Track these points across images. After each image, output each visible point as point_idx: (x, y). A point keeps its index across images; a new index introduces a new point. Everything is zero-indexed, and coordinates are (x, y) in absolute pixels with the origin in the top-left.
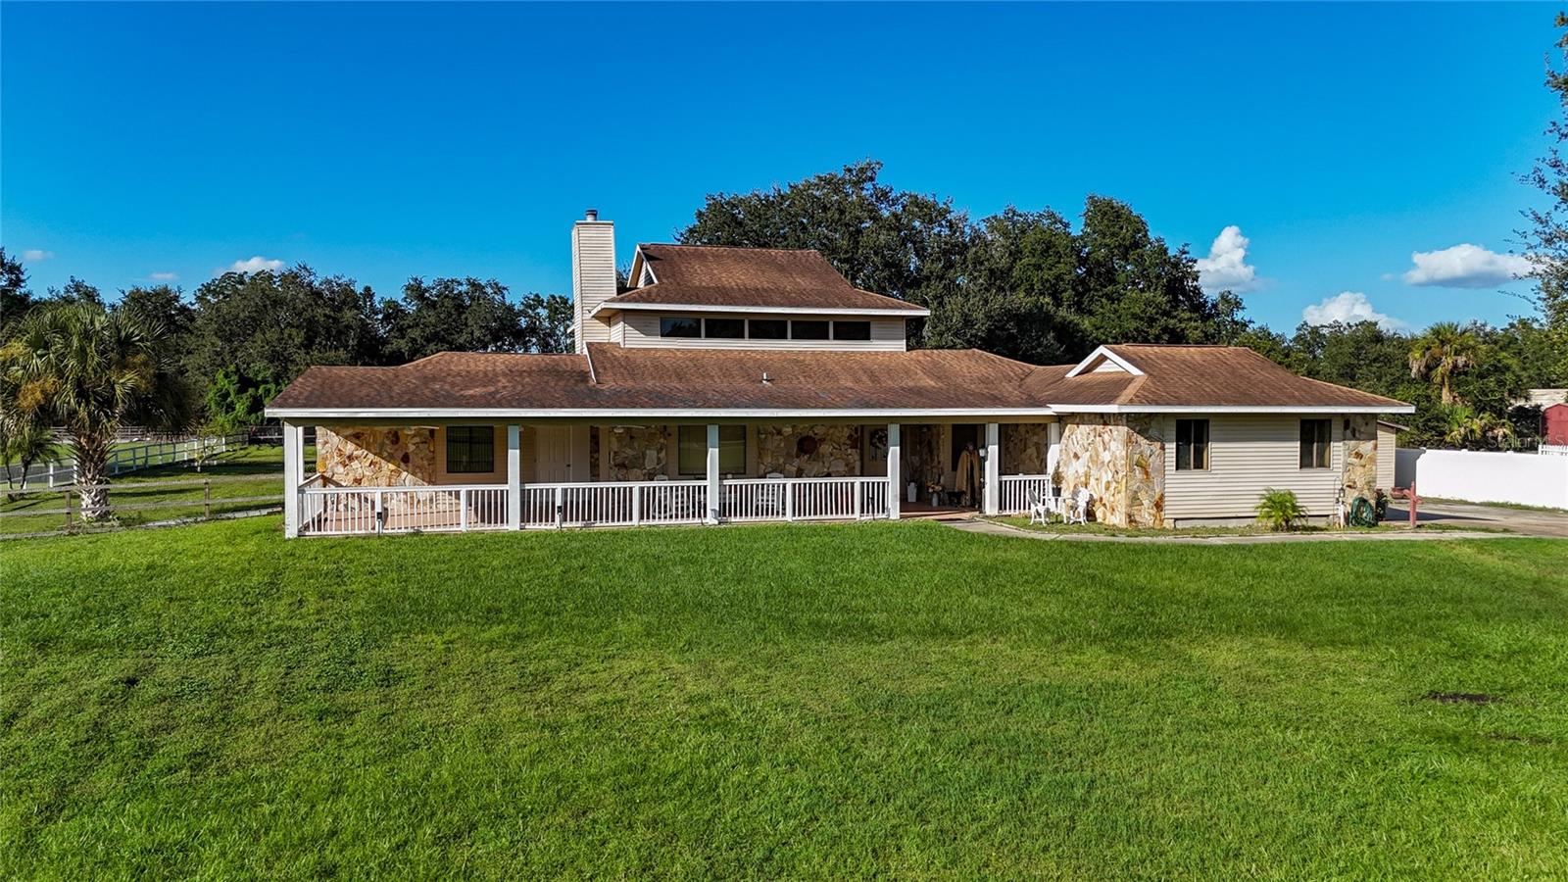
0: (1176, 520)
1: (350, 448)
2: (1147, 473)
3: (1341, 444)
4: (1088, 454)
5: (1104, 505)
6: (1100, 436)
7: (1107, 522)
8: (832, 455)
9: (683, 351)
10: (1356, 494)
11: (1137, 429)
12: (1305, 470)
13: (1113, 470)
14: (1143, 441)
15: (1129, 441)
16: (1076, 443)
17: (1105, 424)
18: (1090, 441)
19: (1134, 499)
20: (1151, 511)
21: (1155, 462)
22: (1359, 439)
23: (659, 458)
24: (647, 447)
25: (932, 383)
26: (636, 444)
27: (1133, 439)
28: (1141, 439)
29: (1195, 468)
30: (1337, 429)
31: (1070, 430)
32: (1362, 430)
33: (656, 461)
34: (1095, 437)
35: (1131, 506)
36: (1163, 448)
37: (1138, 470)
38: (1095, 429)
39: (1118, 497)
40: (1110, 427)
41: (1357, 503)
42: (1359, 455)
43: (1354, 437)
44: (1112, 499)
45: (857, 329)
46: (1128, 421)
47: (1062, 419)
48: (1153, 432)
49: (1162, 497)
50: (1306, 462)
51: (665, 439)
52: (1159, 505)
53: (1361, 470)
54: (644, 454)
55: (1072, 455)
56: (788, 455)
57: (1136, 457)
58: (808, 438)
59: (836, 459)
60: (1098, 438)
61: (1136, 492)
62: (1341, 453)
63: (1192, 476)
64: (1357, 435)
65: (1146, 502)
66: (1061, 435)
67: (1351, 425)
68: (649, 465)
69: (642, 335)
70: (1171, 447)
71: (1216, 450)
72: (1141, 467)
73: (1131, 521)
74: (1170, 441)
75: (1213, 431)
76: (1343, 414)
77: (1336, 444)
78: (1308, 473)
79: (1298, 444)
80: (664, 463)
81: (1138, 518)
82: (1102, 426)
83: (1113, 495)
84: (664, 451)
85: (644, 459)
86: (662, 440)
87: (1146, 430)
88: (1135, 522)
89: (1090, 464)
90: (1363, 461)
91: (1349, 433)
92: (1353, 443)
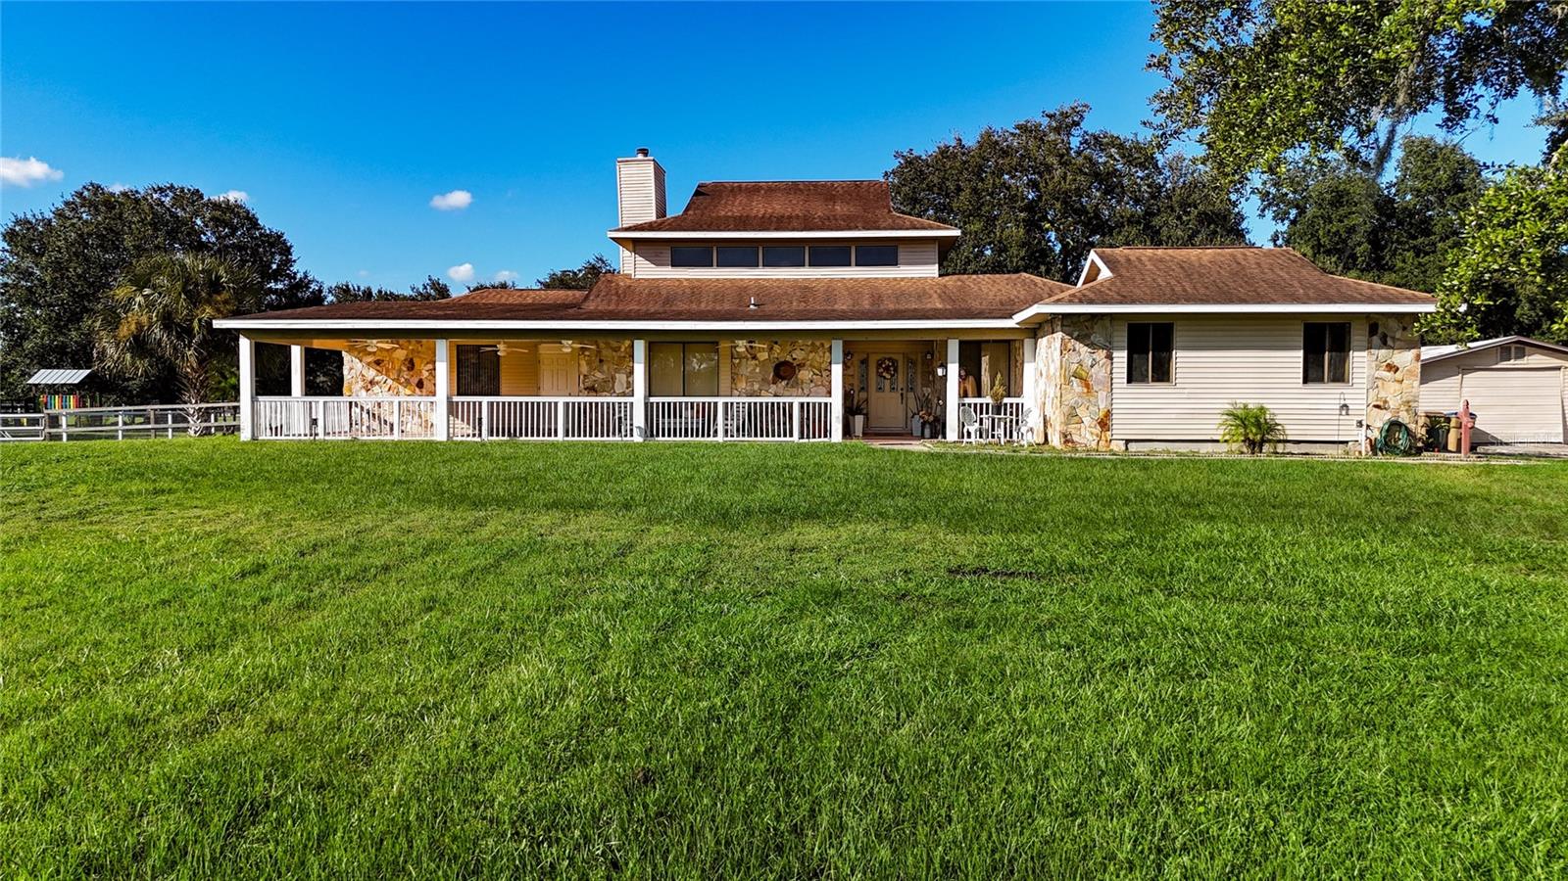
0: (1128, 441)
1: (371, 373)
2: (1087, 386)
3: (1365, 354)
4: (1045, 369)
5: (1051, 426)
6: (1050, 347)
8: (811, 382)
9: (691, 280)
10: (1387, 416)
11: (1076, 334)
12: (1311, 385)
13: (1055, 384)
14: (1084, 349)
15: (1064, 349)
16: (1041, 359)
17: (1053, 332)
18: (1046, 354)
19: (1072, 415)
20: (1093, 430)
21: (1099, 373)
22: (1393, 348)
23: (628, 383)
24: (617, 371)
27: (1069, 346)
28: (1079, 346)
29: (1153, 381)
30: (1358, 335)
31: (1039, 345)
32: (1398, 336)
33: (625, 385)
35: (1067, 425)
36: (1110, 357)
37: (1075, 382)
38: (1048, 340)
39: (1056, 415)
40: (1054, 335)
41: (1386, 427)
42: (1392, 368)
43: (1384, 344)
44: (1053, 417)
45: (883, 253)
46: (1062, 326)
48: (1096, 338)
49: (1108, 414)
50: (1312, 374)
52: (1104, 423)
53: (1397, 386)
55: (1039, 373)
56: (764, 380)
57: (1074, 367)
58: (786, 363)
59: (817, 386)
60: (1049, 350)
61: (1073, 408)
62: (1365, 365)
63: (1150, 393)
64: (1390, 342)
65: (1087, 420)
67: (1380, 330)
68: (620, 388)
69: (652, 265)
70: (1121, 357)
71: (1186, 360)
72: (1081, 379)
73: (1067, 441)
74: (1121, 349)
75: (1178, 337)
76: (1368, 315)
77: (1356, 354)
78: (1314, 388)
79: (1301, 353)
81: (1076, 438)
82: (1051, 336)
83: (1054, 413)
85: (613, 382)
87: (1088, 336)
88: (1073, 442)
89: (1046, 381)
90: (1399, 375)
91: (1376, 339)
92: (1383, 352)
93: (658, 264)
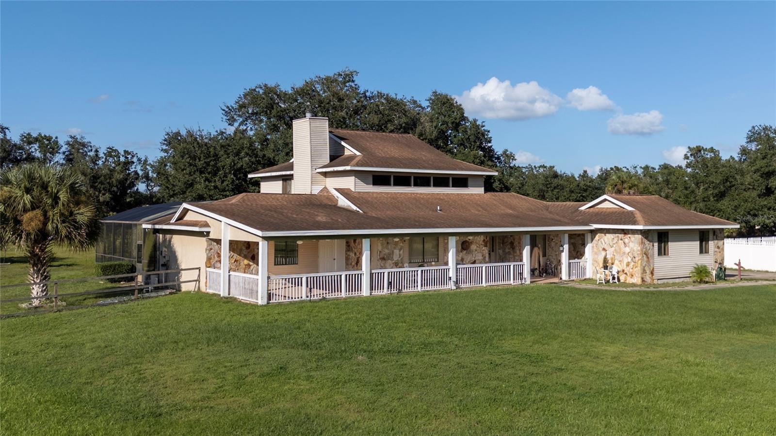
0: (658, 280)
2: (648, 258)
3: (712, 242)
4: (613, 249)
5: (626, 273)
6: (621, 240)
7: (627, 282)
8: (476, 251)
9: (386, 193)
11: (645, 237)
12: (701, 254)
13: (632, 256)
14: (646, 242)
15: (642, 243)
16: (604, 243)
17: (625, 234)
18: (614, 242)
19: (644, 271)
20: (650, 276)
21: (651, 252)
22: (718, 240)
23: (400, 255)
24: (395, 248)
25: (511, 211)
26: (390, 246)
29: (664, 255)
30: (711, 235)
31: (599, 237)
32: (719, 236)
33: (398, 256)
34: (618, 240)
35: (642, 274)
36: (653, 245)
37: (645, 256)
38: (618, 237)
39: (635, 270)
40: (629, 236)
42: (718, 247)
44: (631, 270)
45: (461, 182)
46: (641, 233)
47: (594, 232)
48: (650, 238)
49: (653, 270)
50: (701, 250)
51: (403, 243)
52: (652, 273)
53: (719, 254)
54: (393, 252)
55: (601, 249)
56: (458, 250)
57: (644, 250)
58: (466, 242)
59: (478, 253)
60: (620, 241)
61: (644, 267)
62: (713, 246)
63: (663, 259)
64: (717, 238)
65: (648, 272)
66: (592, 240)
67: (716, 233)
68: (396, 258)
69: (365, 185)
70: (656, 245)
71: (671, 245)
74: (656, 242)
75: (670, 237)
76: (713, 228)
78: (702, 256)
79: (699, 243)
80: (402, 256)
81: (645, 280)
82: (623, 235)
83: (632, 269)
84: (402, 251)
85: (393, 254)
86: (401, 244)
87: (648, 237)
89: (615, 254)
90: (719, 250)
91: (715, 237)
92: (716, 241)
93: (367, 184)
